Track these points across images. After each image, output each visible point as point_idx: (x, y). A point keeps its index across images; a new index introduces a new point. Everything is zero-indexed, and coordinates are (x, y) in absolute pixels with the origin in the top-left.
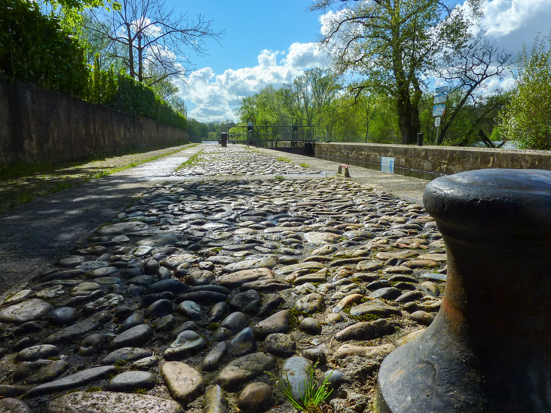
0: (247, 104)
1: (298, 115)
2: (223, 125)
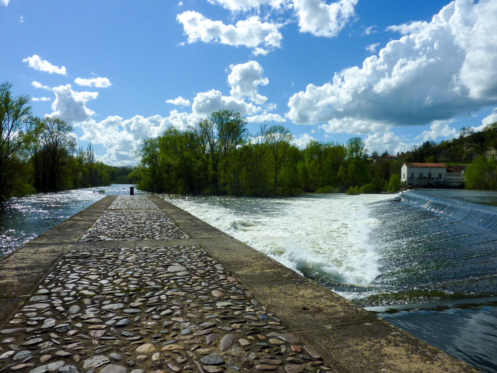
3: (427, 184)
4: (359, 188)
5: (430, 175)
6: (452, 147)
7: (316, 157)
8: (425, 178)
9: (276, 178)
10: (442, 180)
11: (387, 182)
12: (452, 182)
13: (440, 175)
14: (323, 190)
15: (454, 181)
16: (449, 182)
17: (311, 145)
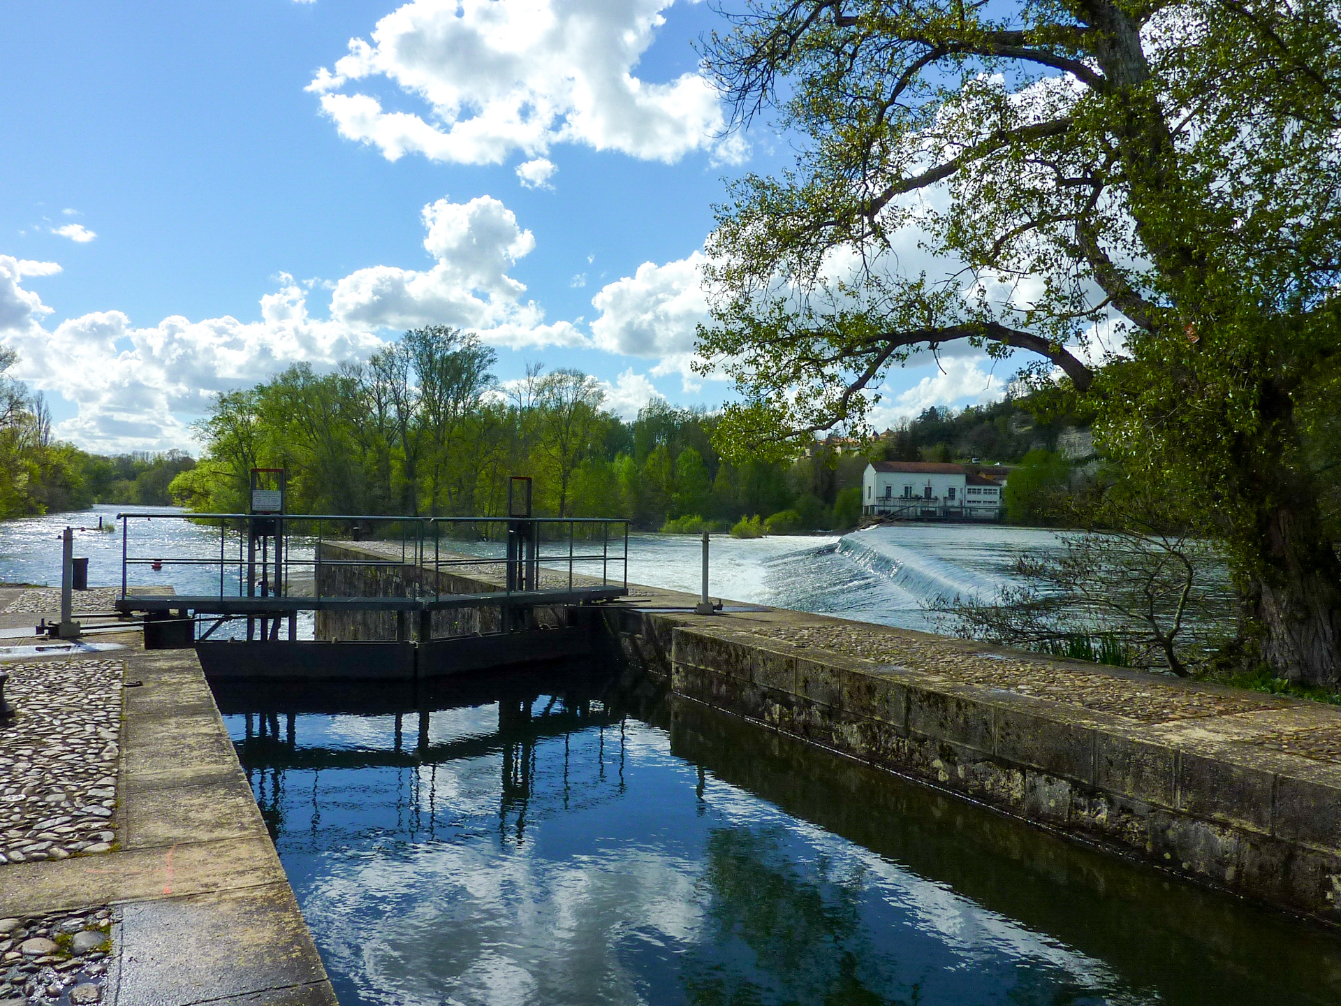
0: (232, 411)
1: (378, 446)
2: (159, 462)
3: (922, 512)
4: (761, 521)
5: (928, 490)
6: (987, 423)
7: (661, 441)
8: (918, 498)
9: (563, 498)
10: (956, 503)
11: (828, 506)
12: (976, 509)
13: (952, 491)
14: (679, 526)
15: (981, 505)
16: (971, 508)
17: (650, 411)
